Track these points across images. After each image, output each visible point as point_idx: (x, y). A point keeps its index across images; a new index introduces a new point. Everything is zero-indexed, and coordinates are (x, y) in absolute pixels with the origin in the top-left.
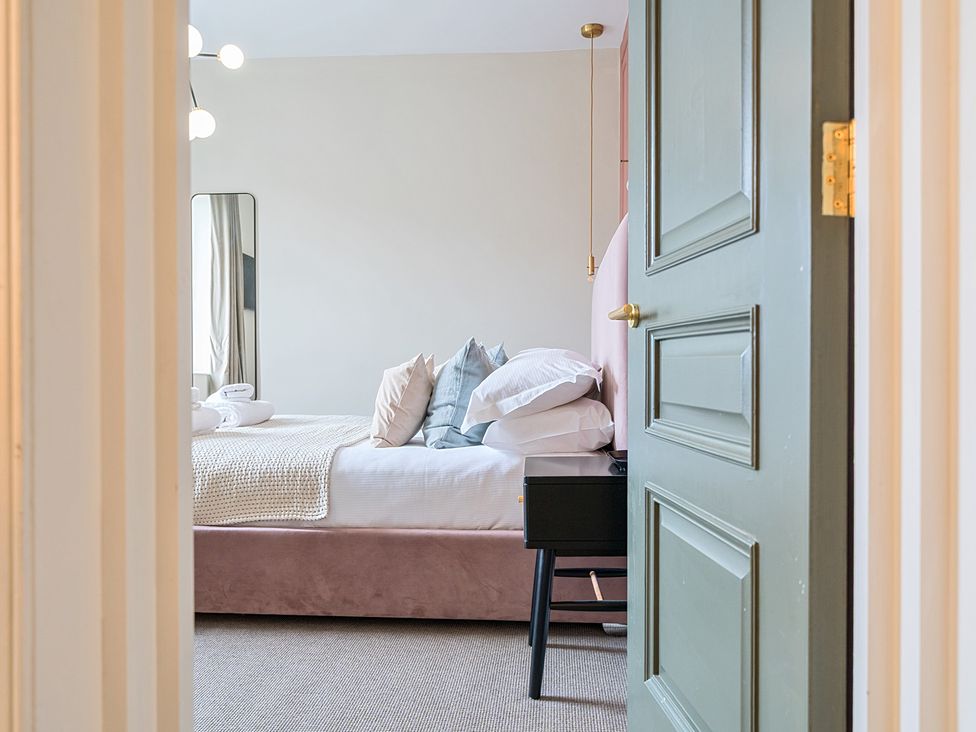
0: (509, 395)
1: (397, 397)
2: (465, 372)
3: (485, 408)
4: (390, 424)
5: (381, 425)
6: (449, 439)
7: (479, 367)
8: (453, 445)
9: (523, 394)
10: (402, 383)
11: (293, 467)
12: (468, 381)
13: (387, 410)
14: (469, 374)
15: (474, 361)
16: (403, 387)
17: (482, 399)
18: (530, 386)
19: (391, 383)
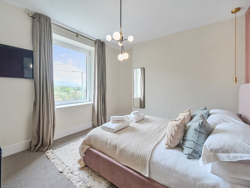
0: (223, 152)
1: (173, 133)
2: (199, 132)
3: (210, 154)
4: (171, 141)
5: (167, 140)
6: (192, 155)
7: (205, 131)
8: (194, 158)
9: (232, 155)
10: (175, 129)
11: (140, 154)
12: (200, 135)
13: (170, 136)
14: (201, 133)
15: (203, 129)
16: (175, 130)
17: (209, 150)
18: (236, 152)
19: (171, 127)
